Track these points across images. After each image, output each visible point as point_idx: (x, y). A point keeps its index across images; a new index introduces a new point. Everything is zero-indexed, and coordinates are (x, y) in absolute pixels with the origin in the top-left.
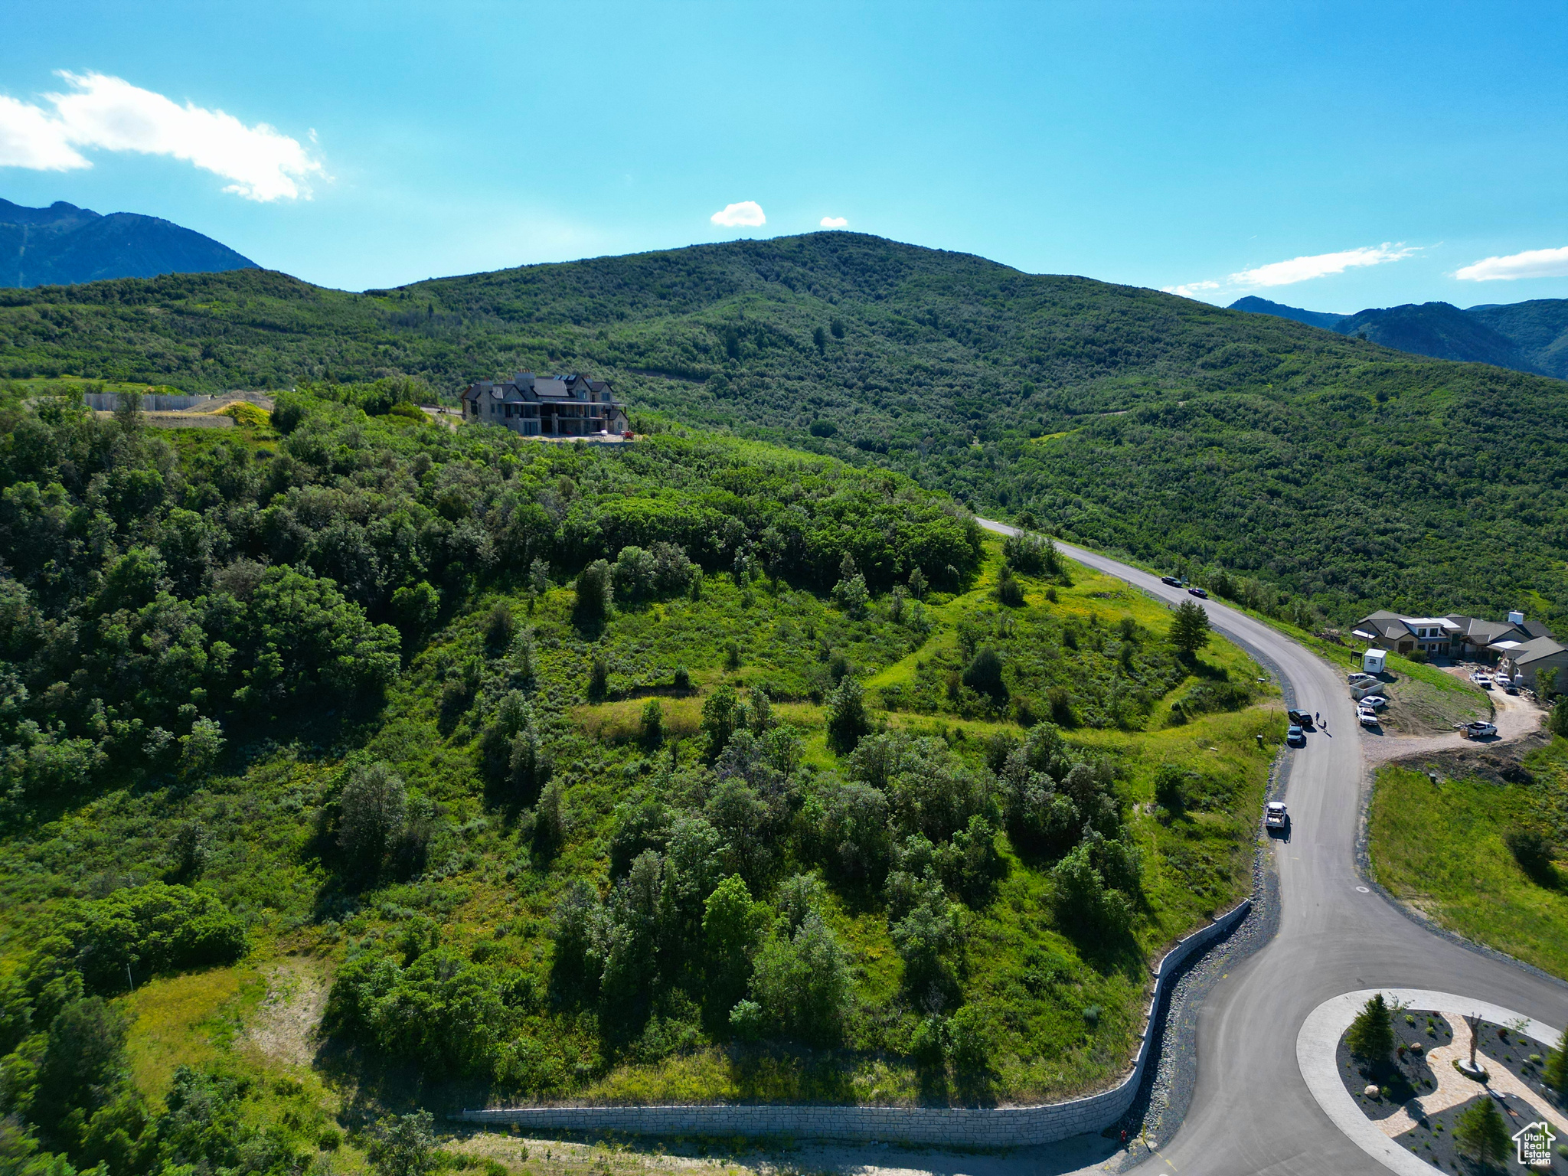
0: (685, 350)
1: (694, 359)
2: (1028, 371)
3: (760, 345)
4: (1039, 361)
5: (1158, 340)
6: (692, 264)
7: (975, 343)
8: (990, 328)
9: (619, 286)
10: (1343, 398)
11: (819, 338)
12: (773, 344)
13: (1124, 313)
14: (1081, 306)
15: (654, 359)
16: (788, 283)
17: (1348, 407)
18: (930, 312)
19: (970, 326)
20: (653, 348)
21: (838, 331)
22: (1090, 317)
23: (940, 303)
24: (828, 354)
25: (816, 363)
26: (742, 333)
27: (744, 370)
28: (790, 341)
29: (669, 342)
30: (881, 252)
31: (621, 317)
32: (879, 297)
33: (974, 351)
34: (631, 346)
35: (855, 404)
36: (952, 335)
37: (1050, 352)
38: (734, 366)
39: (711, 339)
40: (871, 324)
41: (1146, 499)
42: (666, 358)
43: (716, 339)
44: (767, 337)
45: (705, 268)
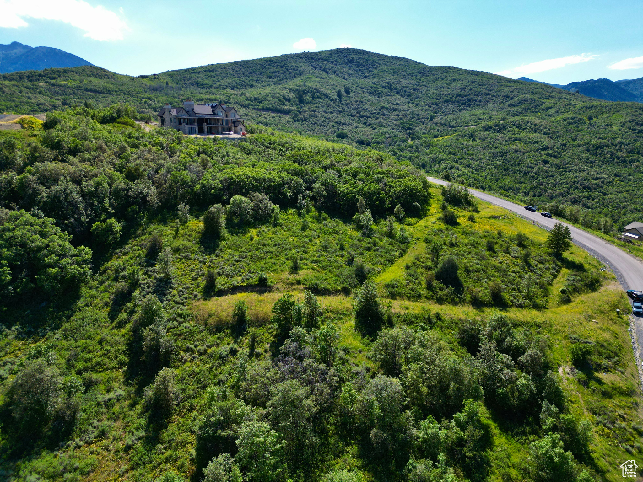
0: (280, 100)
1: (284, 104)
2: (432, 109)
3: (313, 98)
4: (436, 104)
5: (489, 94)
6: (283, 63)
7: (408, 96)
8: (414, 90)
9: (251, 73)
10: (573, 119)
11: (339, 94)
12: (319, 98)
13: (473, 82)
14: (454, 80)
15: (266, 104)
16: (325, 71)
17: (575, 123)
18: (388, 83)
19: (406, 89)
20: (265, 100)
21: (347, 91)
22: (458, 84)
23: (393, 79)
24: (343, 102)
25: (338, 106)
26: (305, 92)
27: (306, 109)
28: (326, 96)
29: (273, 97)
30: (366, 57)
31: (252, 86)
32: (365, 77)
33: (407, 100)
34: (255, 99)
35: (356, 124)
36: (398, 93)
37: (441, 100)
38: (302, 107)
39: (292, 95)
40: (362, 88)
41: (488, 165)
42: (271, 104)
43: (293, 95)
44: (316, 94)
45: (289, 64)
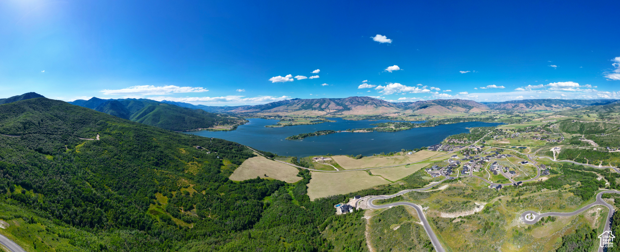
0: (16, 129)
1: (18, 131)
2: (72, 126)
3: (29, 125)
4: (73, 124)
5: (90, 119)
6: (19, 106)
7: (63, 120)
8: (65, 117)
9: (7, 111)
10: (119, 133)
11: (39, 123)
12: (32, 125)
13: (85, 114)
14: (78, 112)
15: (11, 132)
16: (34, 108)
17: (120, 135)
18: (56, 114)
19: (62, 117)
20: (11, 129)
21: (42, 121)
22: (79, 115)
23: (57, 112)
24: (41, 126)
25: (39, 129)
26: (26, 123)
27: (26, 132)
28: (34, 124)
29: (14, 128)
30: (48, 101)
31: (7, 118)
32: (48, 110)
33: (63, 122)
34: (7, 129)
35: (46, 139)
36: (60, 118)
37: (75, 122)
38: (25, 132)
39: (21, 126)
40: (47, 117)
42: (13, 132)
43: (22, 125)
44: (30, 123)
45: (21, 106)
